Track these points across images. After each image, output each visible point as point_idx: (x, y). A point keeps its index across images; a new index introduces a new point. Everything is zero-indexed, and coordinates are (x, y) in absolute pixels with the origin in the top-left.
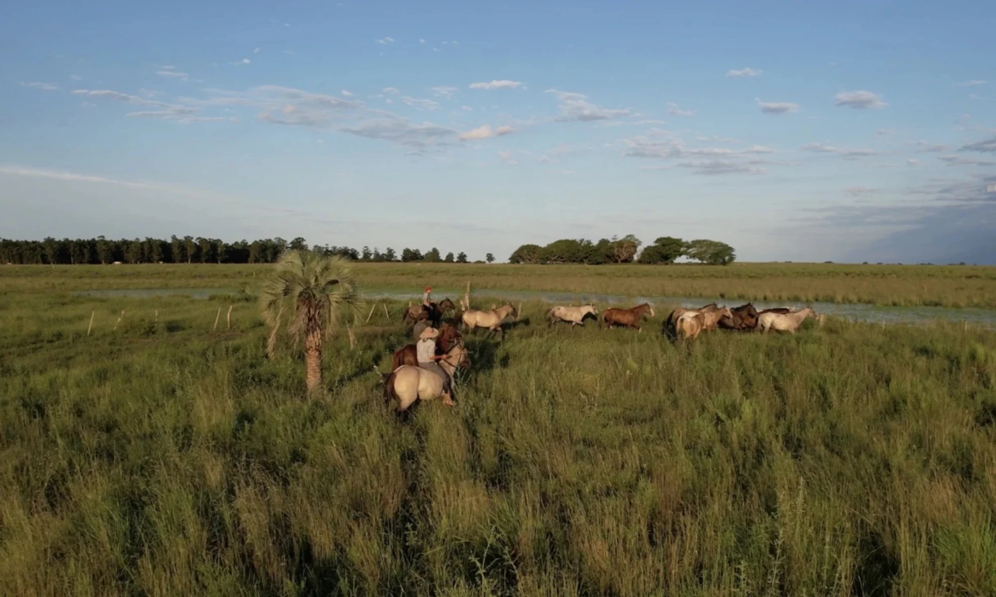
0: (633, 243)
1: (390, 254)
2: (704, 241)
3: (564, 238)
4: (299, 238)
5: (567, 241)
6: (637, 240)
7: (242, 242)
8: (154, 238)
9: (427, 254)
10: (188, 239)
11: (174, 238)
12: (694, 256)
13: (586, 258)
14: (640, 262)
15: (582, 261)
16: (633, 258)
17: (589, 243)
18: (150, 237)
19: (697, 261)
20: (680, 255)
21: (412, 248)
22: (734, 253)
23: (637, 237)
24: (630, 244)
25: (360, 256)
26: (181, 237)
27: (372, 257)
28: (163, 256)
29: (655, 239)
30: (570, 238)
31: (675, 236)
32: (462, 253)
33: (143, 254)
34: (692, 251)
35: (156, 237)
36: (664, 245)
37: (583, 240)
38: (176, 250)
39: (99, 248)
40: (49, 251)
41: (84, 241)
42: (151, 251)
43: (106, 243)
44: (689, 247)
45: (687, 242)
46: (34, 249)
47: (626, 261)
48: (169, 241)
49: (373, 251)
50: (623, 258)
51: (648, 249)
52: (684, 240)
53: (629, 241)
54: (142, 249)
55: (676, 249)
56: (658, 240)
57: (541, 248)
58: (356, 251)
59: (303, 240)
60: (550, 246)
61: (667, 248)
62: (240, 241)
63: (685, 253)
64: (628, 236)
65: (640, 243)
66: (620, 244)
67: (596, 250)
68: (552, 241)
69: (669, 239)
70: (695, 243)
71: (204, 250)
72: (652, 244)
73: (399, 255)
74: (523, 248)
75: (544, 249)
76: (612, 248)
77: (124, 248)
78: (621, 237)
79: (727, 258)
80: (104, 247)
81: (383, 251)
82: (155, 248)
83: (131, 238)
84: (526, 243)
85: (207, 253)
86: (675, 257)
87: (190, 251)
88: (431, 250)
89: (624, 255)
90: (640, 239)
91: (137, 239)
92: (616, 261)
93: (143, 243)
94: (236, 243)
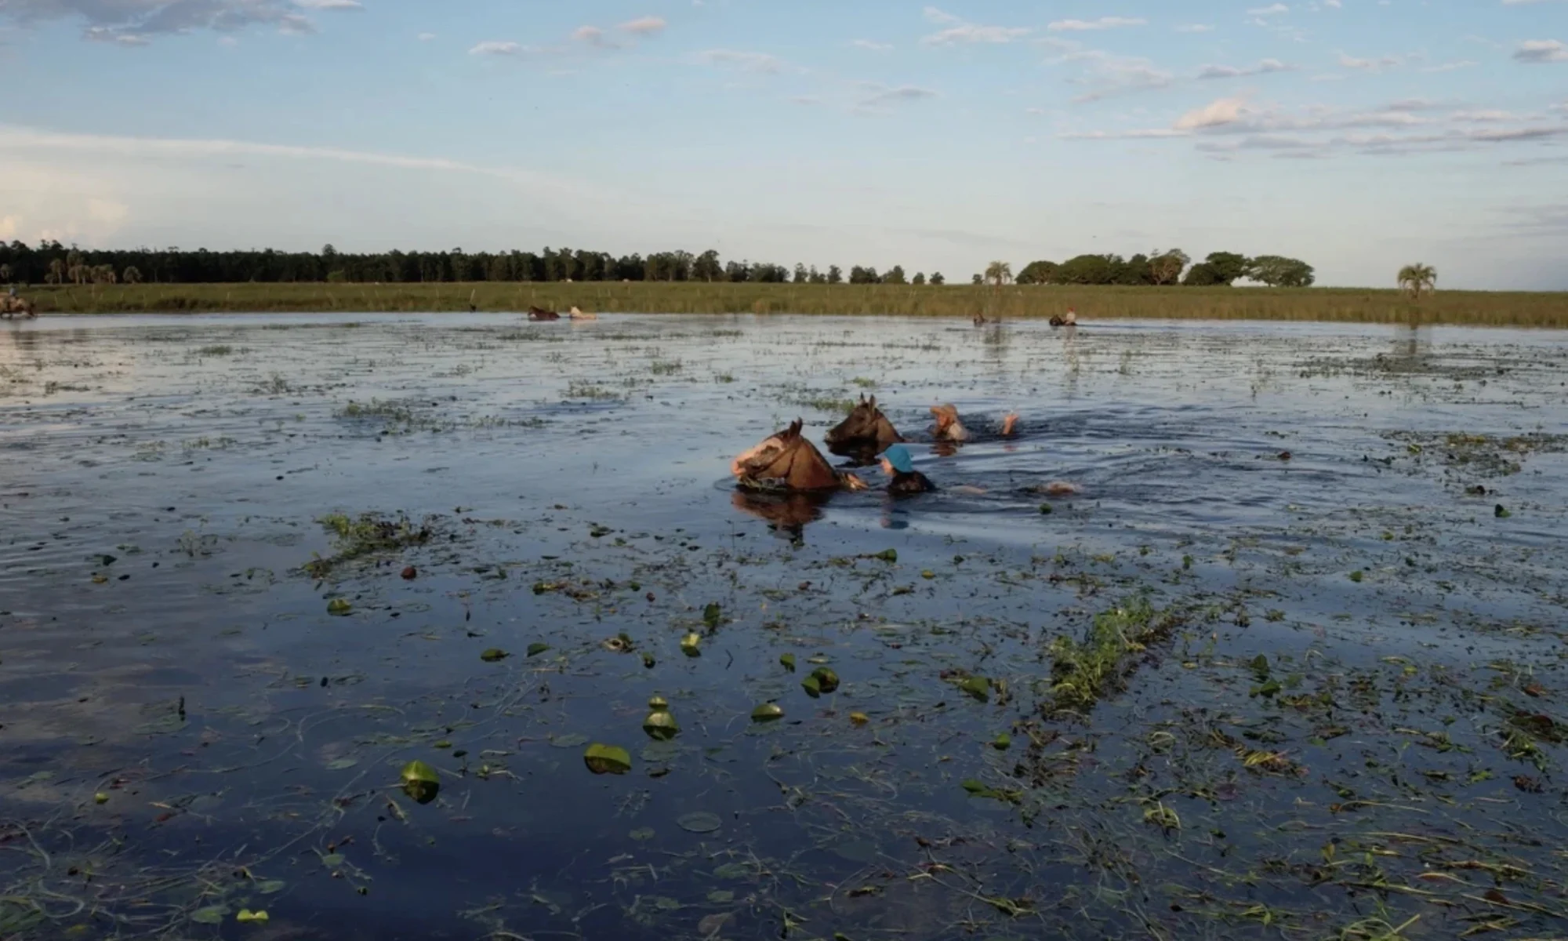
0: (1177, 260)
1: (835, 275)
2: (1273, 258)
3: (1086, 252)
4: (710, 252)
5: (1091, 257)
6: (1185, 256)
7: (633, 257)
8: (522, 251)
9: (885, 276)
10: (566, 252)
11: (547, 250)
12: (1258, 278)
13: (1115, 278)
14: (1185, 283)
15: (1109, 282)
16: (1176, 279)
17: (1119, 259)
18: (516, 249)
19: (1262, 284)
20: (1240, 275)
21: (865, 265)
22: (1312, 274)
23: (1184, 251)
24: (1174, 261)
25: (791, 278)
26: (556, 249)
27: (807, 279)
28: (534, 275)
29: (1207, 255)
30: (1096, 252)
31: (1233, 251)
32: (937, 274)
33: (510, 272)
34: (1256, 270)
35: (524, 249)
36: (1218, 263)
37: (1111, 256)
38: (550, 268)
39: (454, 263)
40: (395, 269)
41: (435, 254)
42: (520, 269)
43: (463, 258)
44: (1252, 265)
45: (1249, 259)
46: (377, 265)
47: (1166, 283)
48: (540, 254)
49: (809, 271)
50: (1163, 279)
51: (1198, 267)
52: (1246, 256)
53: (1173, 257)
54: (509, 265)
55: (1233, 268)
56: (1211, 256)
57: (1056, 266)
58: (784, 270)
59: (716, 253)
60: (1069, 264)
61: (1223, 265)
62: (630, 256)
63: (1247, 273)
64: (1173, 251)
65: (1188, 260)
66: (1160, 261)
67: (1128, 269)
68: (1071, 256)
69: (1225, 254)
70: (1262, 260)
71: (587, 268)
72: (1203, 261)
73: (845, 277)
74: (1033, 265)
75: (1062, 267)
76: (1149, 265)
77: (485, 264)
78: (1163, 251)
79: (1303, 280)
80: (461, 263)
81: (824, 270)
82: (525, 265)
83: (494, 251)
84: (1037, 260)
85: (591, 271)
86: (1233, 278)
87: (570, 269)
88: (892, 268)
89: (1166, 275)
90: (1189, 255)
91: (503, 252)
92: (1154, 283)
93: (509, 257)
94: (625, 258)
